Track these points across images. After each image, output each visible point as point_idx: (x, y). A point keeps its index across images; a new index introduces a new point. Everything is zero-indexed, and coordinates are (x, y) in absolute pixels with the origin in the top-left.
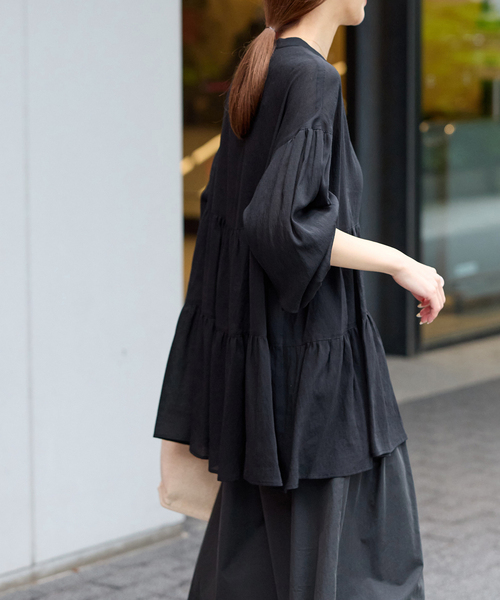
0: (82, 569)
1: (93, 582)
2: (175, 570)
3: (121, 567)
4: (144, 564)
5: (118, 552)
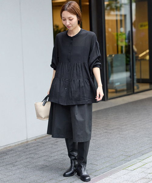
0: (37, 140)
1: (39, 142)
2: (55, 140)
3: (45, 139)
4: (49, 139)
5: (44, 137)
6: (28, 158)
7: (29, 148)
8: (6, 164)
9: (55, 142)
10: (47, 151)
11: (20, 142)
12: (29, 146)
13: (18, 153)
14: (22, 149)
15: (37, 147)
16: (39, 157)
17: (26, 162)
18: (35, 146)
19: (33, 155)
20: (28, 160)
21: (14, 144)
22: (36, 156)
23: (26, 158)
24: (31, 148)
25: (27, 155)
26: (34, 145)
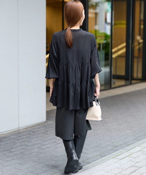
0: (27, 129)
1: (30, 131)
2: (45, 129)
3: (35, 129)
4: (39, 128)
5: (34, 126)
6: (22, 145)
7: (22, 136)
8: (3, 150)
9: (45, 131)
10: (39, 139)
11: (12, 131)
12: (21, 135)
13: (12, 140)
14: (15, 137)
15: (29, 135)
16: (33, 145)
17: (21, 149)
18: (27, 135)
19: (26, 143)
20: (23, 147)
21: (7, 132)
22: (30, 144)
23: (21, 146)
24: (23, 136)
25: (21, 143)
26: (25, 133)
